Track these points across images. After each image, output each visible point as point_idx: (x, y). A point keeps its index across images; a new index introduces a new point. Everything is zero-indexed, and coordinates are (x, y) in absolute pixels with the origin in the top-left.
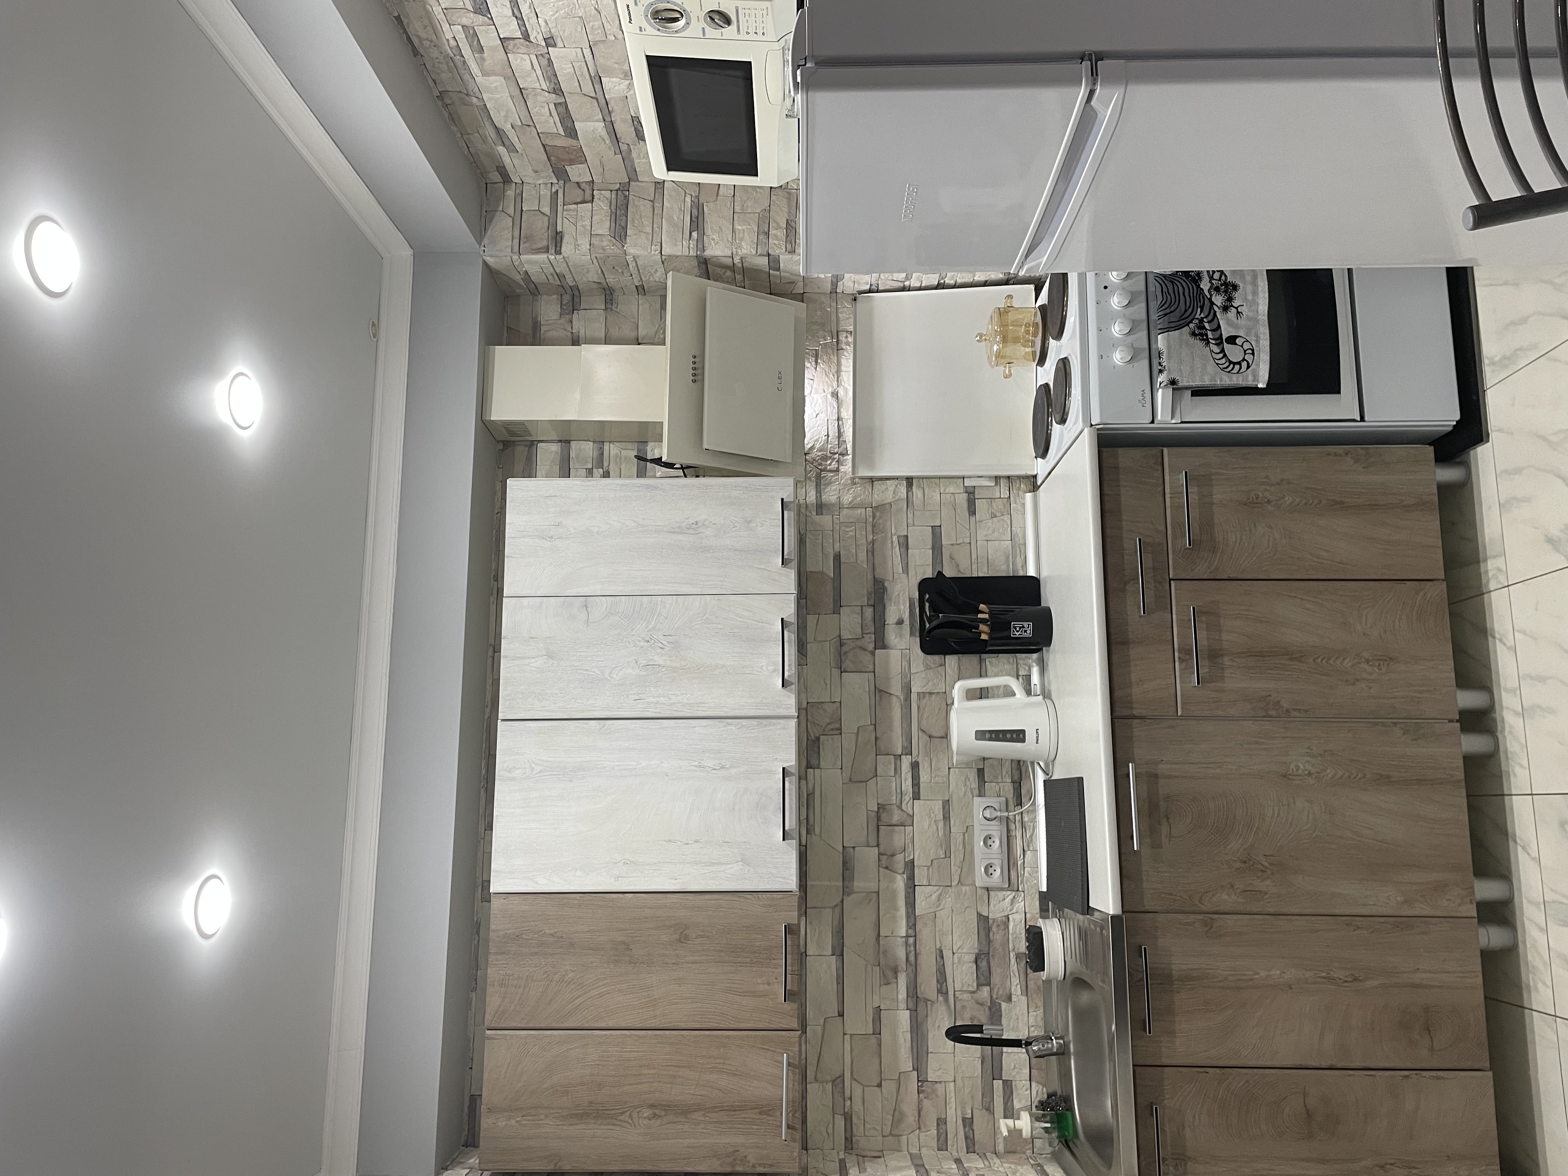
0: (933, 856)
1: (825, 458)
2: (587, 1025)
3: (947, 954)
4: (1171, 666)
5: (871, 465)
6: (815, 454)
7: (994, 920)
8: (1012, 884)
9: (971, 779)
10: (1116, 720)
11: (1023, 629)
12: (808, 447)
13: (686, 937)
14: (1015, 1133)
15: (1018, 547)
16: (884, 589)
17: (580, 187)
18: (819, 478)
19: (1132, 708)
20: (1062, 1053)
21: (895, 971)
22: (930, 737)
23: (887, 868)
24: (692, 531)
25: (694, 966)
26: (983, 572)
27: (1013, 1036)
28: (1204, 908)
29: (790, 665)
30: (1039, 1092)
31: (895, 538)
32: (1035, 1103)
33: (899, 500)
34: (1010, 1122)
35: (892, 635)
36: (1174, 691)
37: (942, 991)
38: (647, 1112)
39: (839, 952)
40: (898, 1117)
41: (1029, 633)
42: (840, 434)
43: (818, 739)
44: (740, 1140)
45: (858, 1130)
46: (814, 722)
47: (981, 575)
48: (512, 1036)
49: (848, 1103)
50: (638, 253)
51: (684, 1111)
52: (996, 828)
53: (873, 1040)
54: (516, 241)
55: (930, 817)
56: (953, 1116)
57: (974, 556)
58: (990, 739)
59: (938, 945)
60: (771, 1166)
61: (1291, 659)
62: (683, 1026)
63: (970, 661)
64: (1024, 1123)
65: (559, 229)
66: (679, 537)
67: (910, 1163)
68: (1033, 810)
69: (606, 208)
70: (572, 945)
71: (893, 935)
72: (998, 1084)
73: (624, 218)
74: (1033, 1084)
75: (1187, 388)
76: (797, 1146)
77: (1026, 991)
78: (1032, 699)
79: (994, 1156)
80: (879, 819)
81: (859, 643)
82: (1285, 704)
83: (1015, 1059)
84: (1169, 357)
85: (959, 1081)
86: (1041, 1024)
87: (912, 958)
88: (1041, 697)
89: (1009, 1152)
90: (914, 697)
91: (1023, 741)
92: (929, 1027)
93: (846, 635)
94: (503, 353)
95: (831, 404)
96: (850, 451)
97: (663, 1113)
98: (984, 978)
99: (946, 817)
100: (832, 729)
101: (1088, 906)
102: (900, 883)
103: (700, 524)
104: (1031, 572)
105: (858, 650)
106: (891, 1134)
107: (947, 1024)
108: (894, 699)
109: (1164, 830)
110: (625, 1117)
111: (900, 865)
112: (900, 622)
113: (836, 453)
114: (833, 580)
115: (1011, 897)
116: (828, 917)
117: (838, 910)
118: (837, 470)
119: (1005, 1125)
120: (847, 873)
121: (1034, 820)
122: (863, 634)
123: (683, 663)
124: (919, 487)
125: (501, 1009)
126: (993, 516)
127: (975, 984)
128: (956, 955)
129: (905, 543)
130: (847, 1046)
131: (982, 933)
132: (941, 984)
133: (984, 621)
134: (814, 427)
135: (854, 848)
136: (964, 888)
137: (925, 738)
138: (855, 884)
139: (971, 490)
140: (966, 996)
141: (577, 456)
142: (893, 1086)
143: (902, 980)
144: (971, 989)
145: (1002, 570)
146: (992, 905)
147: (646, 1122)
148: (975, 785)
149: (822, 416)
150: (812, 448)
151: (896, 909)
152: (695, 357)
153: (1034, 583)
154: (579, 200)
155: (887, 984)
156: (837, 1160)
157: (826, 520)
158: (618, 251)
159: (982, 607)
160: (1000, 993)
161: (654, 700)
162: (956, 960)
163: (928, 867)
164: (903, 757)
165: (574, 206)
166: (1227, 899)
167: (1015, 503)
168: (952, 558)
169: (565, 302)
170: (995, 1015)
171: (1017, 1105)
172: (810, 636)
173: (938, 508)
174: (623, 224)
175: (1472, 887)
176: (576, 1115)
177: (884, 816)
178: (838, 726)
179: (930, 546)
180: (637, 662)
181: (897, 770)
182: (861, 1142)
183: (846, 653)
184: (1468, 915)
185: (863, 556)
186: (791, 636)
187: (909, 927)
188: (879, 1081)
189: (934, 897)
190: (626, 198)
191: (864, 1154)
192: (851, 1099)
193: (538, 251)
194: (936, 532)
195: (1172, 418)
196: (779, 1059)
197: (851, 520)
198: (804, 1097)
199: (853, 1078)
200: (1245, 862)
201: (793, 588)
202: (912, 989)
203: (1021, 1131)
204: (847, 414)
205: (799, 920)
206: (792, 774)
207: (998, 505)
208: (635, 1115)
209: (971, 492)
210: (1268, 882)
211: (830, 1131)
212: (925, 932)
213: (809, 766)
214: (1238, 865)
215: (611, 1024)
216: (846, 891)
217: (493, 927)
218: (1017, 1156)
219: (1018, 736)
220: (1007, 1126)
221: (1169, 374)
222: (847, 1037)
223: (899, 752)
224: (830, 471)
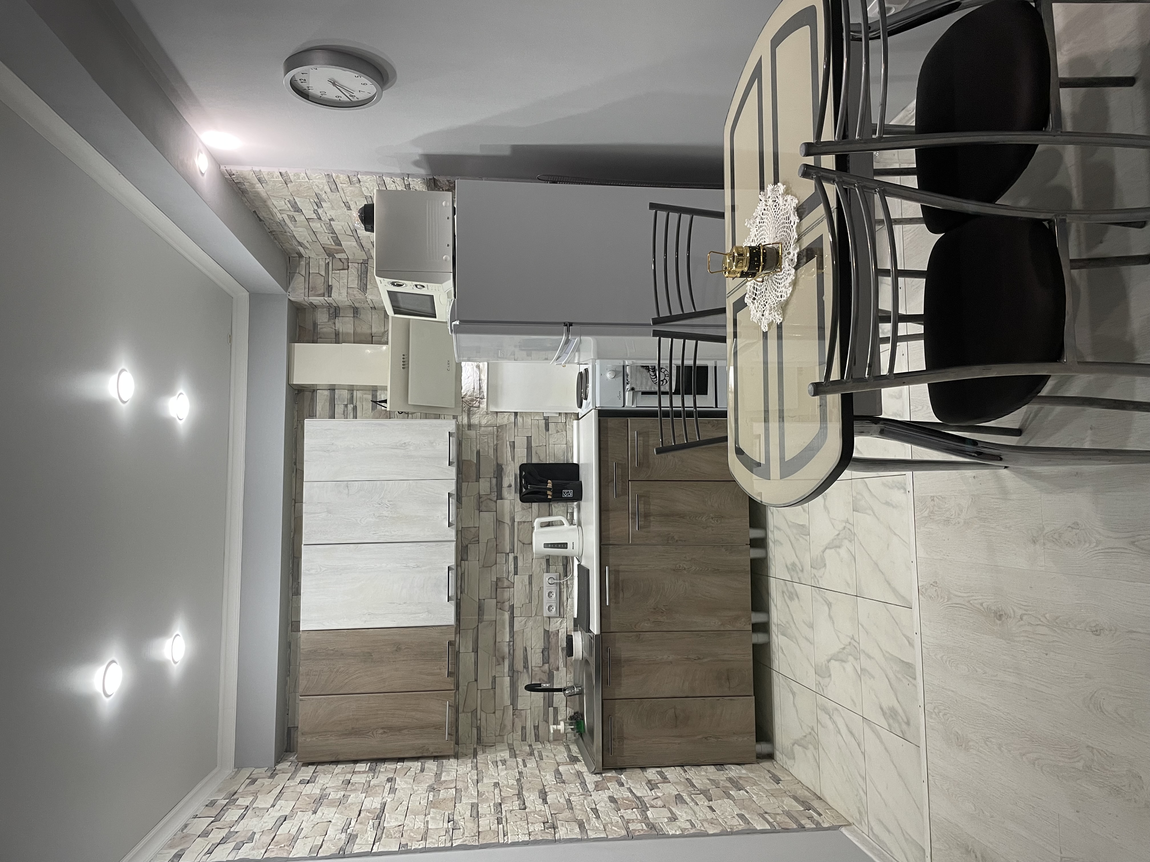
0: (523, 603)
1: (472, 400)
2: (351, 692)
3: (529, 649)
4: (627, 520)
5: (496, 405)
6: (467, 398)
7: (552, 632)
8: (561, 614)
9: (543, 564)
10: (602, 546)
11: (568, 493)
12: (463, 394)
13: (400, 649)
14: (557, 731)
15: (569, 448)
16: (502, 469)
17: (341, 261)
18: (469, 410)
19: (609, 540)
20: (581, 693)
21: (503, 659)
22: (523, 544)
23: (500, 609)
24: (402, 448)
25: (404, 662)
26: (552, 461)
27: (559, 687)
28: (637, 630)
29: (452, 515)
30: (570, 712)
31: (508, 443)
32: (568, 717)
33: (510, 423)
34: (555, 727)
35: (505, 493)
36: (628, 532)
37: (526, 667)
38: (381, 731)
39: (476, 650)
40: (503, 727)
41: (571, 495)
42: (480, 388)
43: (467, 546)
44: (426, 741)
45: (483, 734)
46: (465, 538)
47: (551, 462)
48: (313, 699)
49: (479, 722)
50: (373, 298)
51: (400, 729)
52: (554, 588)
53: (492, 692)
54: (307, 290)
55: (522, 583)
56: (529, 725)
57: (547, 452)
58: (551, 548)
59: (524, 645)
60: (441, 752)
61: (680, 517)
62: (398, 690)
63: (544, 505)
64: (561, 727)
65: (330, 284)
66: (396, 450)
67: (507, 748)
68: (572, 579)
69: (356, 273)
70: (342, 654)
71: (503, 641)
72: (551, 709)
73: (365, 279)
74: (568, 708)
75: (640, 391)
76: (453, 742)
77: (566, 666)
78: (573, 527)
79: (548, 742)
80: (497, 585)
81: (489, 497)
82: (676, 538)
83: (559, 697)
84: (631, 378)
85: (533, 709)
86: (572, 680)
87: (512, 651)
88: (576, 526)
89: (555, 740)
90: (516, 524)
91: (567, 548)
92: (519, 684)
93: (482, 493)
94: (299, 348)
95: (476, 372)
96: (485, 397)
97: (389, 731)
98: (546, 660)
99: (530, 583)
100: (474, 541)
101: (589, 629)
102: (507, 616)
103: (407, 444)
104: (575, 462)
105: (488, 501)
106: (499, 735)
107: (528, 683)
108: (506, 525)
109: (621, 595)
110: (370, 734)
111: (507, 607)
112: (510, 486)
113: (478, 398)
114: (476, 464)
115: (560, 621)
116: (470, 635)
117: (476, 630)
118: (479, 407)
119: (552, 727)
120: (480, 612)
121: (572, 584)
122: (491, 492)
123: (398, 515)
124: (521, 416)
125: (307, 686)
126: (558, 432)
127: (542, 663)
128: (533, 650)
129: (513, 445)
130: (479, 696)
131: (546, 639)
132: (526, 664)
133: (549, 489)
134: (467, 383)
135: (484, 599)
136: (538, 618)
137: (521, 544)
138: (485, 617)
139: (547, 418)
140: (537, 669)
141: (339, 397)
142: (501, 713)
143: (506, 663)
144: (539, 665)
145: (561, 460)
146: (551, 625)
147: (380, 735)
148: (544, 566)
149: (471, 378)
150: (466, 395)
151: (504, 628)
152: (404, 355)
153: (577, 466)
154: (341, 268)
155: (499, 665)
156: (473, 748)
157: (472, 433)
158: (363, 297)
159: (549, 481)
160: (554, 666)
161: (383, 534)
162: (533, 652)
163: (521, 608)
164: (510, 554)
165: (338, 271)
166: (646, 625)
167: (569, 425)
168: (536, 453)
169: (331, 312)
170: (551, 677)
171: (559, 718)
172: (464, 494)
173: (530, 427)
174: (365, 282)
175: (750, 617)
176: (346, 734)
177: (499, 584)
178: (477, 539)
179: (526, 447)
180: (374, 515)
181: (507, 561)
182: (485, 739)
183: (482, 502)
184: (748, 629)
185: (491, 452)
186: (453, 501)
187: (510, 637)
188: (494, 711)
189: (523, 622)
190: (367, 268)
191: (486, 745)
192: (480, 720)
193: (319, 295)
194: (529, 439)
195: (632, 405)
196: (445, 703)
197: (486, 433)
198: (457, 720)
199: (481, 710)
200: (655, 609)
201: (454, 476)
202: (511, 667)
203: (560, 730)
204: (484, 377)
205: (455, 638)
206: (452, 569)
207: (560, 426)
208: (375, 733)
209: (547, 419)
210: (664, 617)
211: (470, 735)
212: (518, 639)
213: (462, 560)
214: (652, 610)
215: (362, 691)
216: (480, 620)
217: (302, 647)
218: (558, 742)
219: (564, 546)
220: (553, 728)
221: (631, 385)
222: (479, 691)
223: (508, 552)
224: (475, 407)
